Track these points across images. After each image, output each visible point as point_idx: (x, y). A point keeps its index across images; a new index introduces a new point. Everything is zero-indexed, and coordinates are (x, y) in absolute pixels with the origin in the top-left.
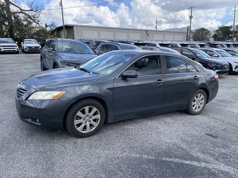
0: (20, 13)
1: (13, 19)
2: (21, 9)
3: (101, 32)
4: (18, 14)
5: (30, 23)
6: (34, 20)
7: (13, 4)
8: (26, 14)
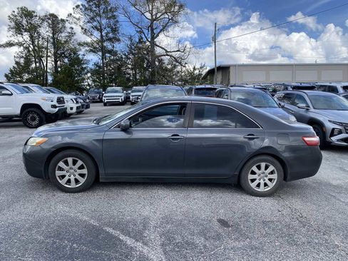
0: (164, 55)
1: (157, 63)
2: (166, 51)
3: (271, 72)
4: (162, 57)
5: (175, 66)
6: (180, 63)
7: (158, 46)
8: (171, 56)
